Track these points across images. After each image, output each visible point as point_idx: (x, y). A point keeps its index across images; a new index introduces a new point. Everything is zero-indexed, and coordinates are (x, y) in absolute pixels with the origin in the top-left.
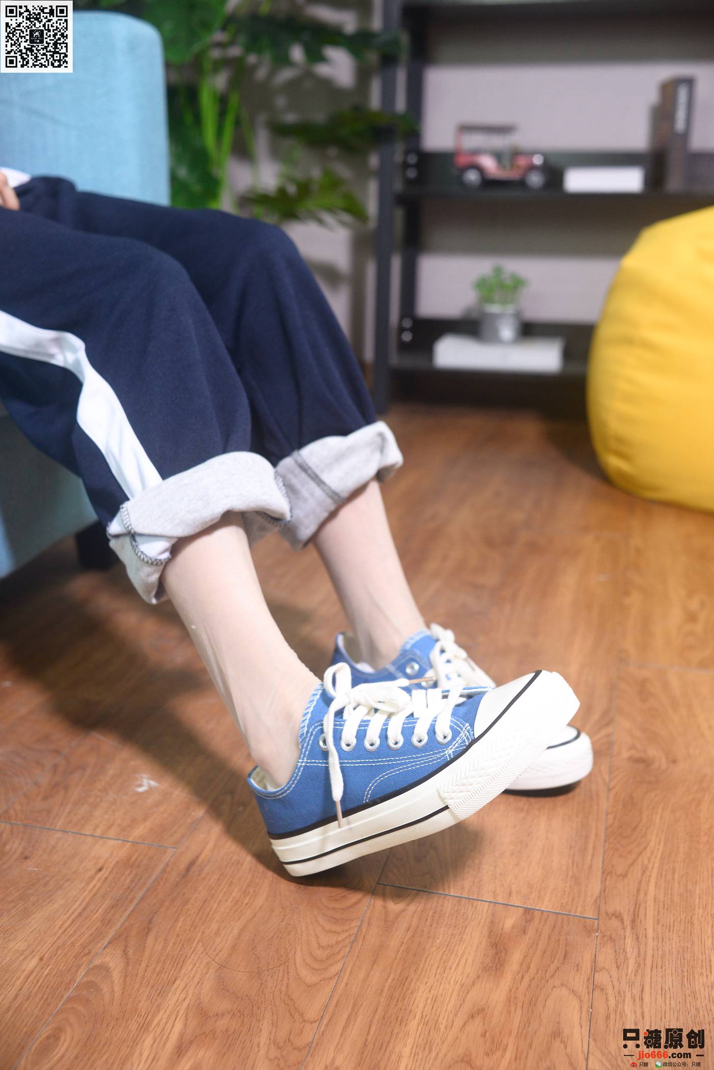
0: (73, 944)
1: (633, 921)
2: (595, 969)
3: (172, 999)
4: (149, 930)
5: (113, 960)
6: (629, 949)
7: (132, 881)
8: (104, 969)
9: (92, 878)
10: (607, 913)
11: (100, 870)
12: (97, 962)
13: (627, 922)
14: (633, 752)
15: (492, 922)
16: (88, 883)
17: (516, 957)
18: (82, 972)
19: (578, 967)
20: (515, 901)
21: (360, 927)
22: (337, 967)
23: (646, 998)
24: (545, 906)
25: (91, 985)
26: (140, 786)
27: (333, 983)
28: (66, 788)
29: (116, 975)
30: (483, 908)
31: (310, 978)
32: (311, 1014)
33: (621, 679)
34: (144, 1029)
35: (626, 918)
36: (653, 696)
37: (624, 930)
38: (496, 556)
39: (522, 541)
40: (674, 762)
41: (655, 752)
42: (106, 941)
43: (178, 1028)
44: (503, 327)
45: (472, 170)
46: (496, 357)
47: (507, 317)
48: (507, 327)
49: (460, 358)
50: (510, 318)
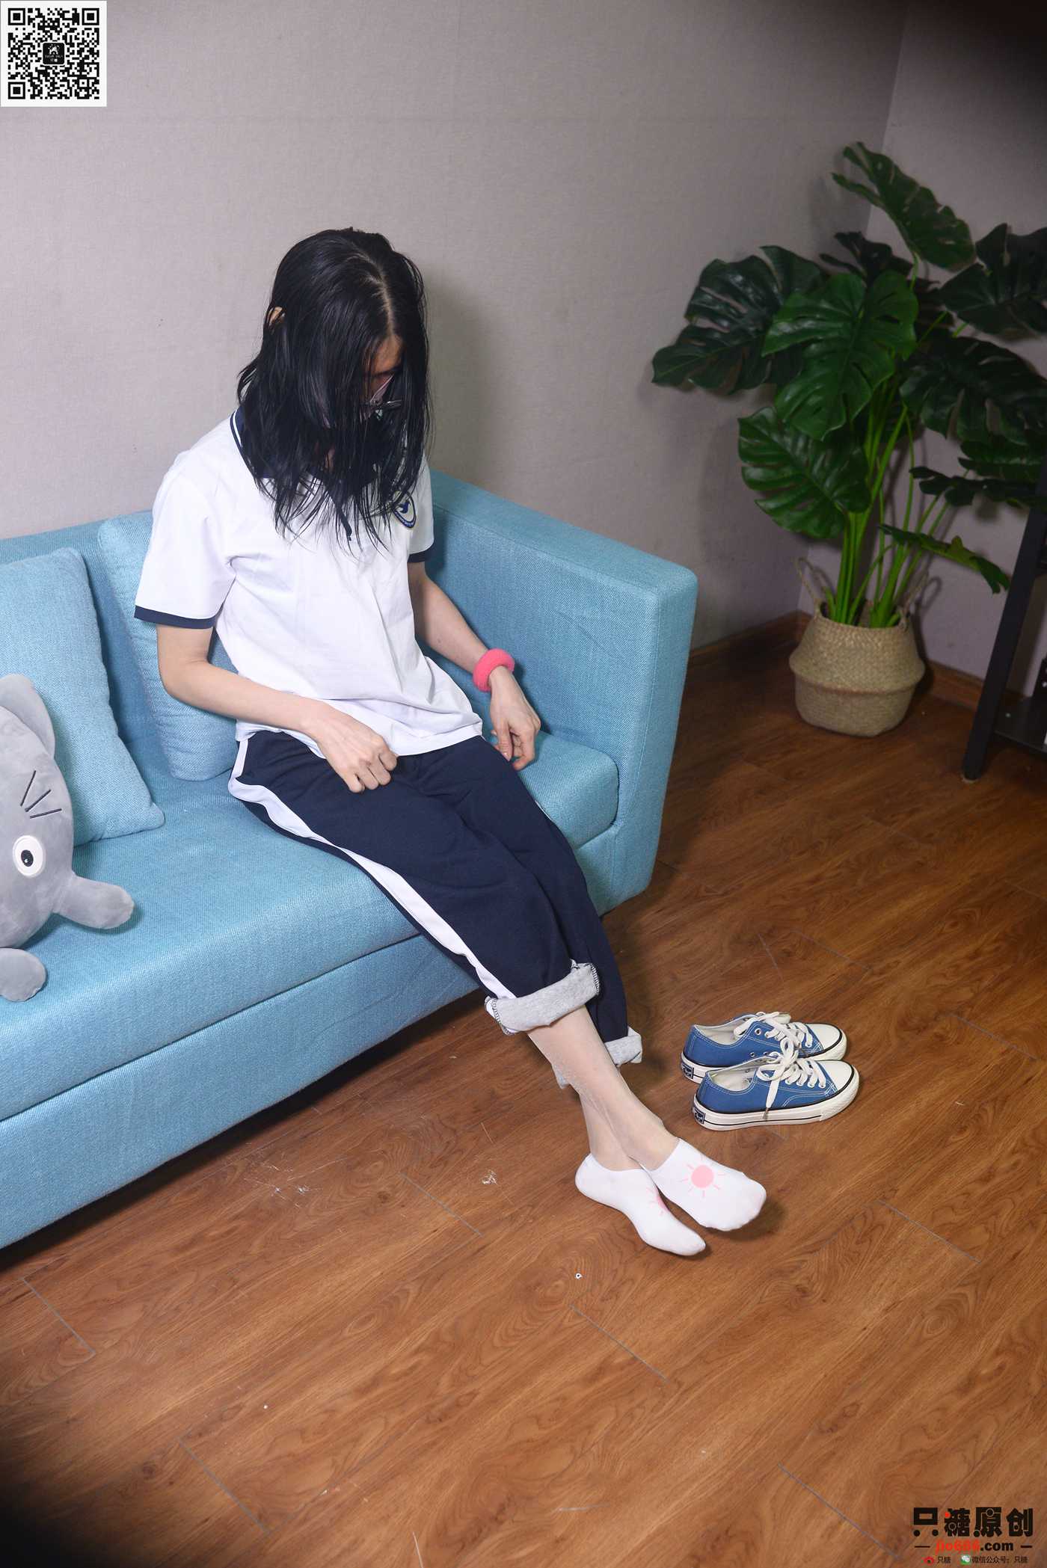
1: (686, 1391)
2: (640, 1405)
5: (413, 1289)
7: (447, 1245)
9: (428, 1234)
11: (435, 1231)
12: (406, 1287)
13: (682, 1389)
15: (610, 1356)
16: (425, 1237)
18: (397, 1289)
21: (541, 1326)
23: (650, 1432)
24: (646, 1361)
25: (396, 1299)
27: (505, 1351)
28: (446, 1164)
29: (410, 1300)
30: (613, 1345)
31: (496, 1341)
32: (485, 1362)
33: (865, 1216)
34: (408, 1333)
35: (684, 1387)
36: (871, 1241)
37: (676, 1392)
38: (895, 1042)
39: (935, 1031)
40: (824, 1301)
41: (819, 1288)
42: (415, 1278)
43: (423, 1339)
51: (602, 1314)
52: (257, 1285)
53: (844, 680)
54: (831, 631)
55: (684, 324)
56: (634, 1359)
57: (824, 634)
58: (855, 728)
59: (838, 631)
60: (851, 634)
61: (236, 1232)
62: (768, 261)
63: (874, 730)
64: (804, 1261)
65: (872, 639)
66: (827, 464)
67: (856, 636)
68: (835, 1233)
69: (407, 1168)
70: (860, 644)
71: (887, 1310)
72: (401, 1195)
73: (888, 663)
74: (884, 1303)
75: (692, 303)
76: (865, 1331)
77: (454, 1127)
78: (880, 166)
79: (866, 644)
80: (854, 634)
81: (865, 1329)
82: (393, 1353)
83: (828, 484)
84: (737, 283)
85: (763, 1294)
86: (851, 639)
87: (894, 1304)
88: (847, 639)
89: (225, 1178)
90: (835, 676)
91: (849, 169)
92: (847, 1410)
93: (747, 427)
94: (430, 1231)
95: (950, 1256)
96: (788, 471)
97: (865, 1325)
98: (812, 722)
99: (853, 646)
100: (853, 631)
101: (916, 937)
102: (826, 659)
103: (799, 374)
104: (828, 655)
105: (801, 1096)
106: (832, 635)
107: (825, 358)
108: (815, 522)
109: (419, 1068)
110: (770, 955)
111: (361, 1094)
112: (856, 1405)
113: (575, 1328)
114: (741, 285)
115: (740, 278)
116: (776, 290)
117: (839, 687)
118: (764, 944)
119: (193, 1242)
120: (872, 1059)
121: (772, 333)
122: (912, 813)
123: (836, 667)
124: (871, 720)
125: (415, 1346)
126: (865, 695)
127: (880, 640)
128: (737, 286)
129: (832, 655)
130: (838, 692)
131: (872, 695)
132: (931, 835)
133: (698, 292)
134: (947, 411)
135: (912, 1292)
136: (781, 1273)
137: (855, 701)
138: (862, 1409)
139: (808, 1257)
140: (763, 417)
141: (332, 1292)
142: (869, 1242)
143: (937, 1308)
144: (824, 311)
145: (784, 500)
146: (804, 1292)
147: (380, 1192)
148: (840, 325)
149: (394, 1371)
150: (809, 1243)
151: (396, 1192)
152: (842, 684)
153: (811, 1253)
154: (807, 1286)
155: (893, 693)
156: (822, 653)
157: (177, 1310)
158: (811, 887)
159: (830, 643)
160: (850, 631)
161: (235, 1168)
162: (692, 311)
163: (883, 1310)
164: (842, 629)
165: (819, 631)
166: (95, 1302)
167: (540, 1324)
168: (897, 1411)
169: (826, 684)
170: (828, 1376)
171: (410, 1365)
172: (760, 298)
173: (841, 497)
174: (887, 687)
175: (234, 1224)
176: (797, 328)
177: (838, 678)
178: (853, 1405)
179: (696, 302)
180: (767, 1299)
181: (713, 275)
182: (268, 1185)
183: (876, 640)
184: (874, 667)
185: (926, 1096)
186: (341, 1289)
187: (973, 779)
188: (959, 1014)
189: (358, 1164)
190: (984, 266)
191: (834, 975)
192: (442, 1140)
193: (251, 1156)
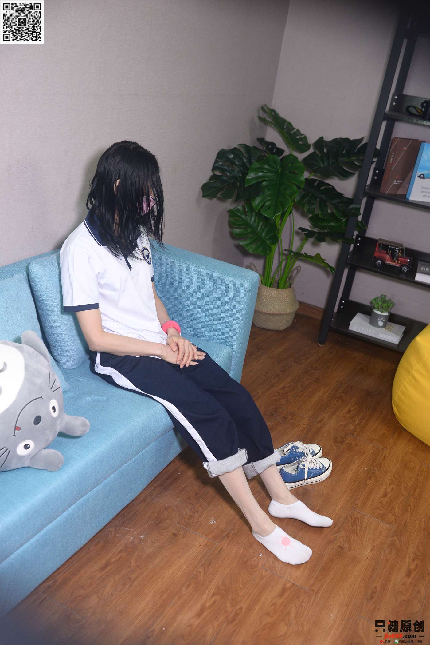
0: (194, 564)
1: (316, 593)
2: (303, 602)
3: (213, 583)
4: (210, 565)
5: (201, 570)
6: (312, 599)
7: (207, 551)
8: (200, 572)
9: (198, 547)
10: (311, 589)
11: (200, 545)
12: (199, 570)
13: (315, 593)
14: (340, 544)
15: (284, 584)
16: (197, 549)
17: (287, 594)
18: (195, 571)
19: (299, 600)
20: (292, 581)
22: (248, 586)
23: (311, 611)
24: (298, 584)
25: (197, 575)
26: (212, 522)
27: (246, 589)
28: (194, 518)
29: (202, 574)
30: (284, 580)
31: (241, 586)
32: (240, 595)
33: (350, 516)
34: (207, 588)
35: (315, 592)
36: (356, 525)
37: (313, 595)
38: (335, 448)
39: (347, 442)
40: (350, 550)
41: (346, 546)
42: (201, 565)
43: (213, 590)
44: (379, 321)
45: (380, 260)
46: (373, 333)
47: (383, 317)
48: (382, 321)
49: (359, 329)
50: (384, 317)
51: (275, 568)
52: (140, 579)
53: (273, 310)
54: (266, 291)
55: (211, 174)
56: (293, 584)
57: (264, 292)
58: (276, 328)
59: (269, 291)
60: (274, 291)
61: (122, 558)
62: (243, 150)
63: (283, 328)
64: (337, 536)
65: (282, 293)
66: (263, 227)
67: (276, 292)
68: (343, 524)
69: (179, 521)
70: (278, 295)
71: (372, 550)
72: (181, 533)
73: (288, 302)
74: (370, 548)
75: (215, 165)
76: (368, 560)
77: (190, 502)
78: (273, 113)
79: (280, 295)
80: (275, 292)
81: (367, 558)
82: (204, 598)
83: (263, 234)
84: (231, 158)
85: (328, 551)
86: (274, 293)
87: (373, 547)
88: (273, 294)
89: (108, 536)
90: (269, 308)
91: (262, 115)
92: (374, 590)
93: (231, 213)
94: (198, 546)
95: (384, 526)
96: (249, 230)
97: (367, 557)
98: (259, 326)
99: (275, 296)
100: (275, 290)
101: (327, 407)
102: (265, 301)
103: (261, 193)
104: (266, 300)
105: (316, 472)
106: (267, 292)
107: (269, 187)
108: (261, 249)
109: (167, 480)
110: (279, 419)
111: (149, 493)
112: (376, 588)
113: (268, 575)
114: (233, 159)
115: (232, 156)
116: (245, 161)
117: (271, 312)
118: (275, 415)
119: (106, 565)
120: (330, 455)
121: (248, 177)
122: (307, 359)
123: (269, 304)
124: (282, 324)
125: (211, 593)
126: (280, 315)
127: (285, 293)
128: (232, 159)
129: (267, 300)
130: (270, 314)
131: (283, 314)
132: (316, 367)
133: (216, 161)
134: (313, 207)
135: (377, 542)
136: (331, 542)
137: (276, 317)
138: (378, 589)
139: (338, 535)
140: (238, 209)
141: (171, 577)
142: (356, 526)
143: (388, 547)
144: (267, 169)
145: (249, 241)
146: (341, 548)
147: (173, 533)
148: (273, 174)
149: (208, 605)
150: (336, 529)
151: (179, 532)
152: (272, 311)
153: (338, 532)
154: (342, 545)
155: (290, 314)
156: (263, 299)
157: (112, 595)
158: (283, 391)
159: (266, 296)
160: (274, 290)
161: (111, 531)
162: (214, 168)
163: (371, 550)
164: (271, 290)
165: (262, 291)
166: (76, 597)
167: (254, 576)
168: (390, 588)
169: (266, 311)
170: (362, 578)
171: (213, 601)
172: (240, 164)
173: (268, 239)
174: (288, 311)
175: (120, 555)
176: (257, 175)
177: (270, 308)
178: (375, 588)
179: (216, 165)
180: (330, 553)
181: (222, 155)
182: (127, 536)
183: (284, 293)
184: (283, 304)
185: (354, 467)
186: (174, 574)
187: (323, 344)
188: (353, 434)
189: (160, 522)
190: (318, 152)
191: (304, 424)
192: (188, 508)
193: (115, 525)
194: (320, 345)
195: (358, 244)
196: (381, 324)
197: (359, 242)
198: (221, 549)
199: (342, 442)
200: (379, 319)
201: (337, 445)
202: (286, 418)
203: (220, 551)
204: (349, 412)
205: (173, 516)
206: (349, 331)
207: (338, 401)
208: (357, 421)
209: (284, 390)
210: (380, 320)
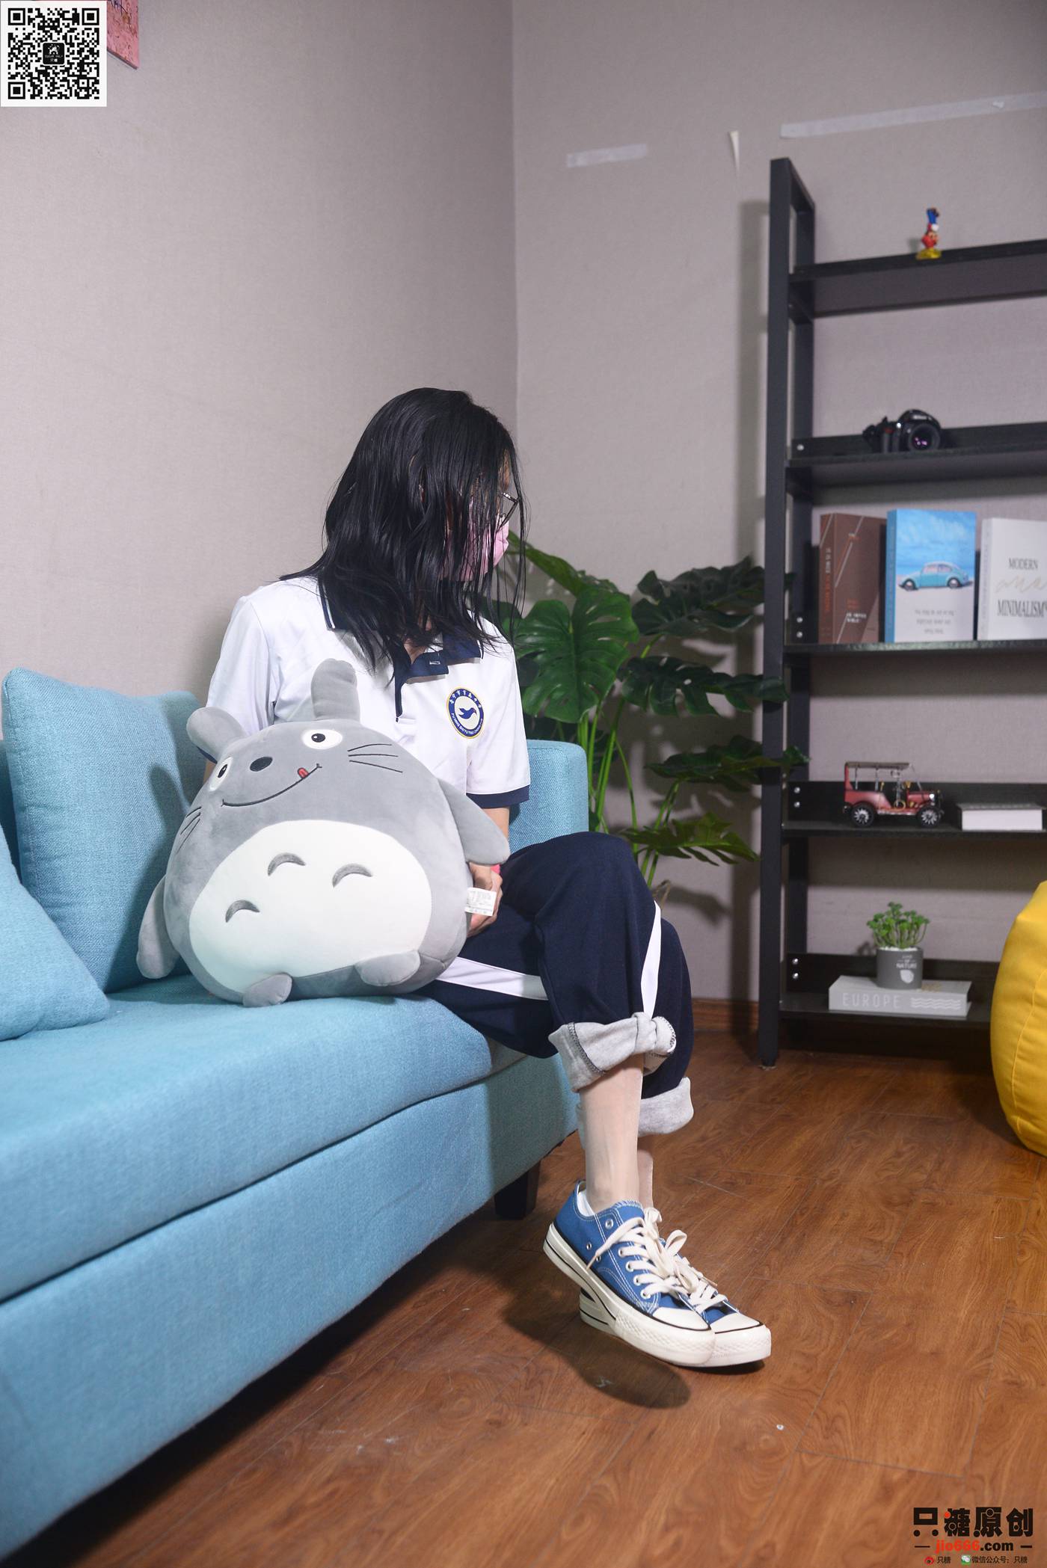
1: (992, 1480)
5: (607, 1482)
6: (985, 1495)
7: (609, 1441)
10: (972, 1475)
11: (584, 1433)
12: (598, 1483)
13: (987, 1480)
14: (1008, 1377)
15: (884, 1476)
17: (900, 1495)
18: (588, 1487)
19: (946, 1502)
21: (785, 1473)
24: (924, 1469)
25: (597, 1494)
27: (767, 1503)
28: (540, 1384)
29: (613, 1490)
30: (877, 1467)
31: (749, 1498)
32: (755, 1516)
33: (1006, 1323)
34: (640, 1517)
36: (1033, 1337)
39: (921, 1201)
41: (1027, 1378)
42: (600, 1474)
43: (663, 1518)
44: (902, 969)
45: (864, 809)
46: (895, 1001)
47: (908, 957)
48: (907, 969)
49: (856, 1001)
50: (911, 956)
51: (837, 1448)
52: (411, 1528)
56: (911, 1471)
61: (341, 1492)
64: (988, 1365)
68: (994, 1340)
82: (640, 1538)
85: (980, 1395)
89: (283, 1453)
94: (575, 1436)
101: (835, 1154)
103: (538, 677)
109: (435, 1324)
118: (702, 1182)
119: (291, 1515)
120: (887, 1227)
122: (742, 1091)
125: (659, 1526)
132: (774, 1100)
134: (670, 699)
136: (979, 1377)
139: (991, 1360)
146: (1016, 1384)
147: (488, 1421)
149: (657, 1552)
151: (507, 1416)
154: (1014, 1379)
161: (288, 1443)
167: (781, 1472)
171: (671, 1542)
175: (332, 1487)
180: (987, 1398)
182: (345, 1446)
185: (964, 1240)
186: (521, 1504)
187: (773, 1065)
188: (931, 1188)
189: (440, 1405)
190: (650, 599)
191: (789, 1187)
192: (517, 1368)
193: (295, 1431)
194: (764, 1068)
195: (798, 804)
196: (907, 976)
197: (798, 797)
198: (652, 1432)
199: (908, 1203)
200: (901, 963)
201: (897, 1208)
202: (732, 1184)
203: (649, 1436)
204: (899, 1154)
205: (475, 1387)
206: (831, 1012)
207: (859, 1142)
208: (929, 1166)
209: (705, 1143)
210: (902, 966)
